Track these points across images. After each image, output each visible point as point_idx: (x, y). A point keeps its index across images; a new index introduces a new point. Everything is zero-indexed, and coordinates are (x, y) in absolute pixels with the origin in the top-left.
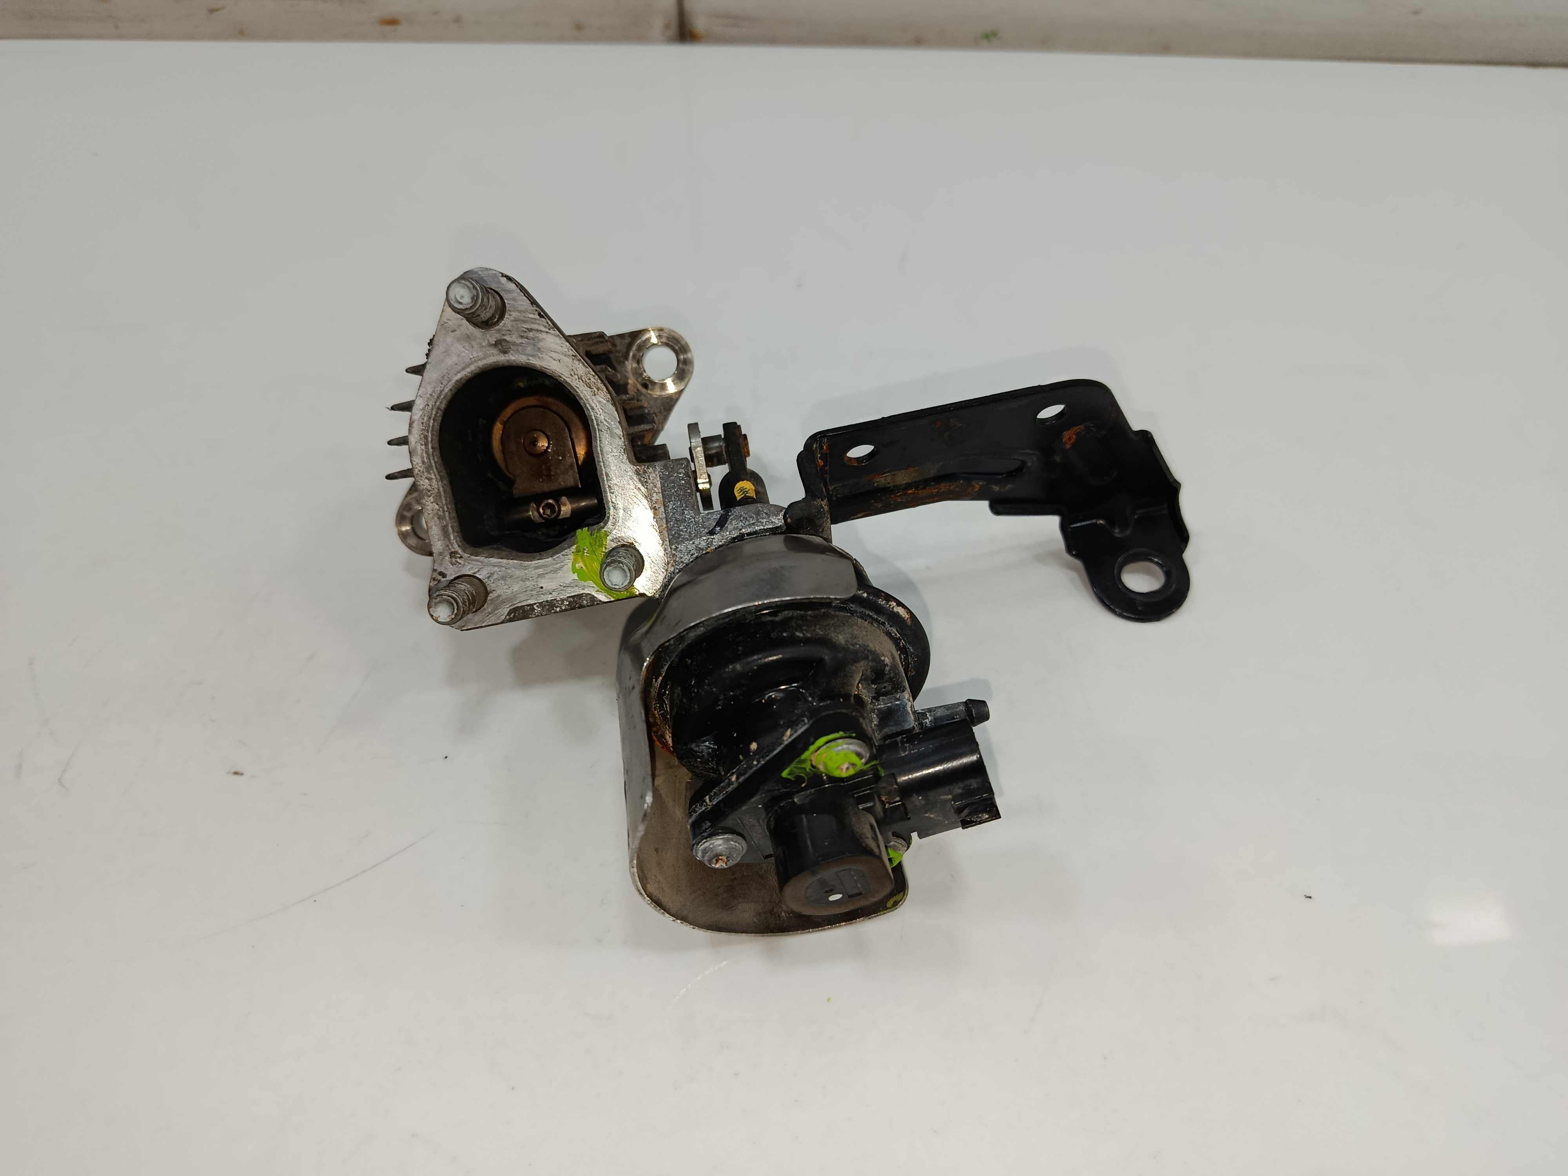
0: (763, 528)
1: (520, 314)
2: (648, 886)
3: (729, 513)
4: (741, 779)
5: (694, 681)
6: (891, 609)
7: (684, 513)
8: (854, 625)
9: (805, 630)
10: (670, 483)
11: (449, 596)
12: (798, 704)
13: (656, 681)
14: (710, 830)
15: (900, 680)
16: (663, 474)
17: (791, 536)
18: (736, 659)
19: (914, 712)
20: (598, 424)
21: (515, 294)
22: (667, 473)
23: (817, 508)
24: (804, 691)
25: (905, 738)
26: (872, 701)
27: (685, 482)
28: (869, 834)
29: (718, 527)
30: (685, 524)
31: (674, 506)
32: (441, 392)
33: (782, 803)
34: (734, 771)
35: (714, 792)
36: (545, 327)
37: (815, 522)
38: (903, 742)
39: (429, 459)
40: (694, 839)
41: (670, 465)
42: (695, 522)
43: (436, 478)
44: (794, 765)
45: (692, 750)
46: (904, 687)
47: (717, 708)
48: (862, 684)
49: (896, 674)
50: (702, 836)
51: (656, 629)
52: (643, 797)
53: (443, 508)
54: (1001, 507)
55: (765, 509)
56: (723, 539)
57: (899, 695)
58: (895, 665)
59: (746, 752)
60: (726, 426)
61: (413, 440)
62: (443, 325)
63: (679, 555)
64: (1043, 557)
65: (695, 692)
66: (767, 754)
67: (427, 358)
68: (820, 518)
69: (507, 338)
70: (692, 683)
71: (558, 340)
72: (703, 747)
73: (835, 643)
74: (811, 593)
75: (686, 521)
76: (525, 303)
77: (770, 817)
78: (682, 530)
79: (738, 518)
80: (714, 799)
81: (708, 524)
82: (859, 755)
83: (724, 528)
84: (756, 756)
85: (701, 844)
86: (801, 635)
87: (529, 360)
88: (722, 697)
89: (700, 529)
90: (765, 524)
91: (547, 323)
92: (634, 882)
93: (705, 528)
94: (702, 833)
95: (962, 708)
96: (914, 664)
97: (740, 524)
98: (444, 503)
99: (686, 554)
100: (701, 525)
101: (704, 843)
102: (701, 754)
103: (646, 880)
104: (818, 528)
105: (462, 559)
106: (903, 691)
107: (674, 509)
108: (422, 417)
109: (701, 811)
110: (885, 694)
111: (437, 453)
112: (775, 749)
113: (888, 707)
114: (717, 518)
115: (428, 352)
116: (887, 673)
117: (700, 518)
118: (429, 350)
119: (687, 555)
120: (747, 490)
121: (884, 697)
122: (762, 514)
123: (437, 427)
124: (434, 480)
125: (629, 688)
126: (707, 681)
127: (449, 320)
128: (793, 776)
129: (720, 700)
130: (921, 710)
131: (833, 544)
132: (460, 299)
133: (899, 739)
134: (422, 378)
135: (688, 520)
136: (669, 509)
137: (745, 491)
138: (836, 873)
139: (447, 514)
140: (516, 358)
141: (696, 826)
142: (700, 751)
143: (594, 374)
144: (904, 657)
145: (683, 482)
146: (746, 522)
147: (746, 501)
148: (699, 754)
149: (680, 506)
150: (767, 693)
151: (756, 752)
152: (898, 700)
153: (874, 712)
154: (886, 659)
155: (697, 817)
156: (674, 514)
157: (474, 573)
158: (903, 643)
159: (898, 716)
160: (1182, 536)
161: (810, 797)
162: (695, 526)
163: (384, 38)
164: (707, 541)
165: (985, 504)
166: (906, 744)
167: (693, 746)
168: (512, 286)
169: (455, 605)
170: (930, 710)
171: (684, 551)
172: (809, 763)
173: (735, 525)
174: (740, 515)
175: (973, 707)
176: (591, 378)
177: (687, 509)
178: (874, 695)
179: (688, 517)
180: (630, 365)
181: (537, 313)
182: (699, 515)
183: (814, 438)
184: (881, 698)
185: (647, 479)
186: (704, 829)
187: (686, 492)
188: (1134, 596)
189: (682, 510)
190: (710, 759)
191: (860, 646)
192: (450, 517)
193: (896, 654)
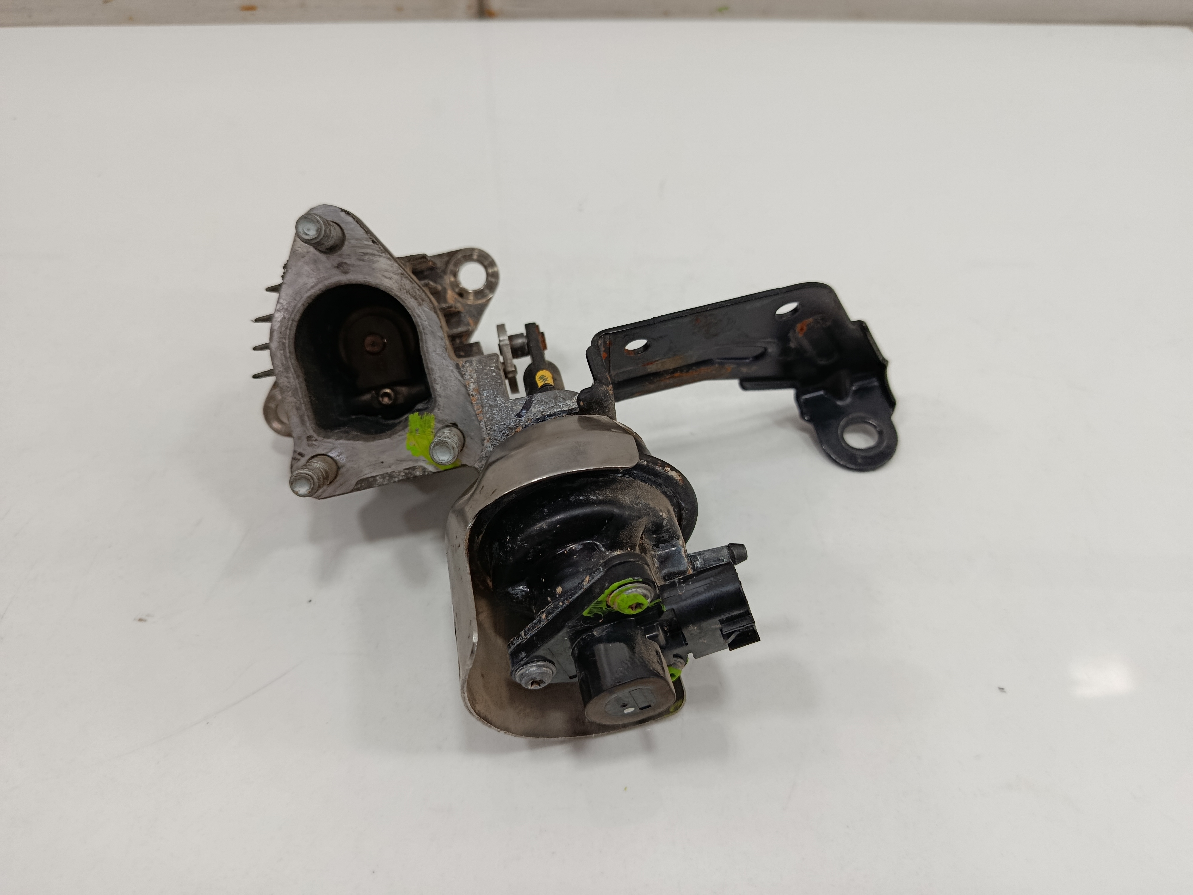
0: (560, 410)
1: (356, 242)
2: (477, 705)
3: (532, 398)
4: (550, 617)
5: (508, 538)
6: (666, 473)
7: (496, 400)
8: (637, 488)
9: (598, 494)
10: (484, 375)
11: (307, 474)
12: (594, 554)
13: (478, 538)
14: (525, 660)
15: (675, 530)
16: (478, 368)
17: (584, 417)
18: (543, 518)
19: (687, 556)
20: (423, 329)
21: (353, 226)
22: (481, 367)
23: (604, 393)
24: (598, 543)
25: (681, 579)
26: (653, 548)
27: (496, 374)
28: (655, 659)
29: (524, 410)
30: (497, 409)
31: (488, 394)
32: (295, 306)
33: (584, 636)
34: (544, 610)
35: (528, 628)
36: (378, 251)
37: (602, 404)
38: (680, 583)
39: (287, 361)
40: (513, 666)
41: (484, 361)
42: (505, 407)
43: (294, 377)
44: (592, 605)
45: (508, 593)
46: (679, 536)
47: (528, 559)
48: (644, 535)
49: (671, 526)
50: (519, 664)
51: (476, 496)
52: (470, 637)
53: (300, 401)
54: (748, 383)
55: (561, 394)
56: (529, 420)
57: (674, 542)
58: (670, 518)
59: (553, 595)
60: (528, 326)
61: (274, 345)
62: (295, 252)
63: (493, 433)
64: (781, 421)
65: (509, 547)
66: (571, 596)
67: (283, 280)
68: (606, 401)
69: (347, 261)
70: (507, 540)
71: (389, 262)
72: (517, 591)
73: (623, 503)
74: (602, 464)
75: (498, 406)
76: (361, 232)
77: (575, 647)
78: (494, 414)
79: (540, 402)
80: (528, 633)
81: (516, 408)
82: (645, 596)
83: (529, 411)
84: (561, 598)
85: (518, 670)
86: (595, 498)
87: (366, 279)
88: (532, 550)
89: (509, 412)
90: (562, 406)
91: (380, 248)
92: (465, 704)
93: (513, 412)
94: (519, 662)
95: (726, 551)
96: (685, 515)
97: (542, 407)
98: (301, 396)
99: (498, 433)
100: (510, 409)
101: (521, 669)
102: (516, 596)
103: (475, 700)
104: (605, 409)
105: (317, 442)
106: (678, 539)
107: (488, 396)
108: (280, 327)
109: (518, 643)
110: (665, 542)
111: (294, 356)
112: (576, 592)
113: (666, 552)
114: (523, 403)
115: (283, 275)
116: (664, 525)
117: (509, 404)
118: (284, 273)
119: (500, 433)
120: (546, 378)
121: (663, 545)
122: (559, 398)
123: (293, 335)
124: (292, 379)
125: (455, 545)
126: (519, 538)
127: (300, 248)
128: (592, 614)
129: (530, 553)
130: (693, 553)
131: (617, 421)
132: (307, 231)
133: (676, 580)
134: (279, 296)
135: (500, 405)
136: (484, 397)
137: (545, 379)
138: (630, 692)
139: (303, 405)
140: (355, 277)
141: (514, 655)
142: (515, 593)
143: (419, 288)
144: (677, 510)
145: (495, 374)
146: (546, 406)
147: (546, 388)
148: (514, 596)
149: (493, 394)
150: (568, 545)
151: (561, 595)
152: (673, 546)
153: (655, 557)
154: (664, 514)
155: (514, 648)
156: (488, 400)
157: (328, 452)
158: (676, 500)
159: (675, 560)
160: (891, 402)
161: (606, 630)
162: (506, 410)
163: (244, 21)
164: (515, 422)
165: (735, 383)
166: (682, 585)
167: (510, 589)
168: (350, 219)
169: (312, 481)
170: (700, 553)
171: (497, 431)
172: (605, 604)
173: (538, 408)
174: (542, 400)
175: (734, 550)
176: (417, 292)
177: (499, 396)
178: (654, 543)
179: (500, 402)
180: (448, 279)
181: (371, 240)
182: (508, 400)
183: (599, 335)
184: (660, 545)
185: (465, 372)
186: (520, 658)
187: (497, 382)
188: (854, 452)
189: (495, 397)
190: (524, 600)
191: (642, 504)
192: (306, 408)
193: (671, 509)
